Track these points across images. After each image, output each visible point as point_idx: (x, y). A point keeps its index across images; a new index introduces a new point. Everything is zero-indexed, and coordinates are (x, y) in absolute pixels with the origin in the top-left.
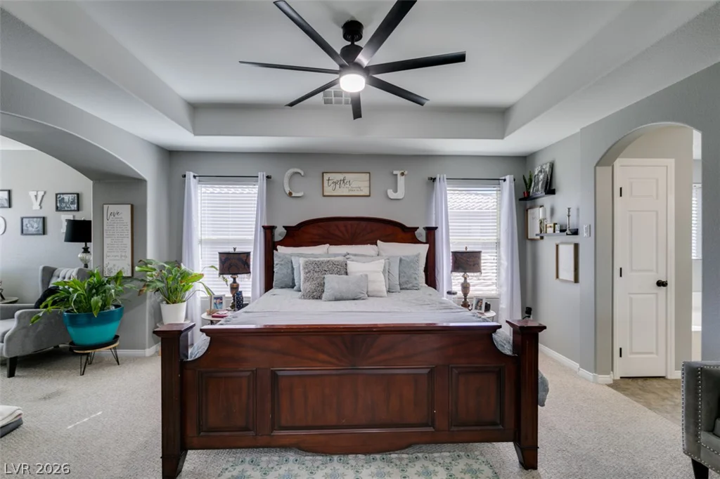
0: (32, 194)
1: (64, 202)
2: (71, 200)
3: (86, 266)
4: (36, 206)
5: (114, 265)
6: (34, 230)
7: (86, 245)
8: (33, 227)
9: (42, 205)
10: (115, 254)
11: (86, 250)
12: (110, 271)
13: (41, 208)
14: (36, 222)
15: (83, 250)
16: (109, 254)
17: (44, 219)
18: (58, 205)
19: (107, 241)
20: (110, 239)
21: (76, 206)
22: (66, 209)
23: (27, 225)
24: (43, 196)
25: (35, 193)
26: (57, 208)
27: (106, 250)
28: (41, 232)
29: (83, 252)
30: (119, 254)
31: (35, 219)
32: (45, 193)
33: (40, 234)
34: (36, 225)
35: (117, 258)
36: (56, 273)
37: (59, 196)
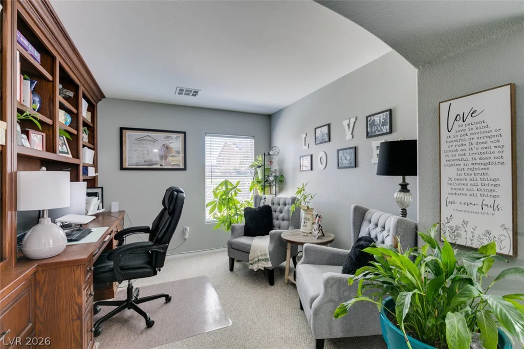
0: (345, 123)
1: (375, 125)
2: (382, 120)
3: (404, 213)
4: (349, 137)
5: (465, 223)
6: (347, 162)
7: (404, 180)
8: (346, 159)
9: (354, 133)
10: (468, 199)
11: (404, 188)
12: (455, 231)
13: (353, 137)
14: (349, 154)
15: (400, 188)
16: (451, 199)
17: (355, 149)
18: (369, 130)
19: (447, 173)
20: (455, 168)
21: (388, 127)
22: (377, 133)
23: (341, 157)
24: (355, 122)
25: (347, 122)
26: (368, 133)
27: (446, 190)
28: (353, 165)
29: (401, 191)
30: (479, 200)
31: (348, 150)
32: (356, 119)
33: (352, 167)
34: (348, 158)
35: (471, 208)
36: (367, 216)
37: (369, 119)
